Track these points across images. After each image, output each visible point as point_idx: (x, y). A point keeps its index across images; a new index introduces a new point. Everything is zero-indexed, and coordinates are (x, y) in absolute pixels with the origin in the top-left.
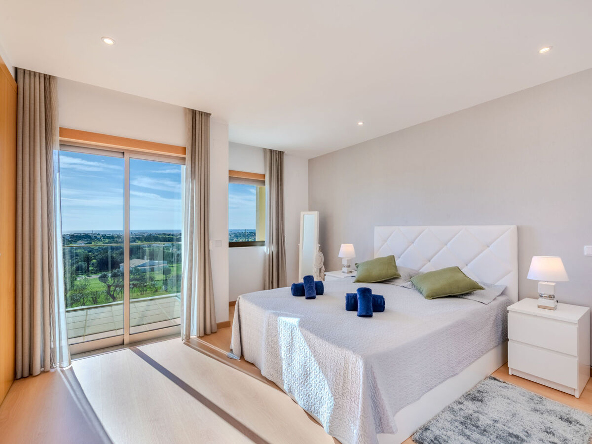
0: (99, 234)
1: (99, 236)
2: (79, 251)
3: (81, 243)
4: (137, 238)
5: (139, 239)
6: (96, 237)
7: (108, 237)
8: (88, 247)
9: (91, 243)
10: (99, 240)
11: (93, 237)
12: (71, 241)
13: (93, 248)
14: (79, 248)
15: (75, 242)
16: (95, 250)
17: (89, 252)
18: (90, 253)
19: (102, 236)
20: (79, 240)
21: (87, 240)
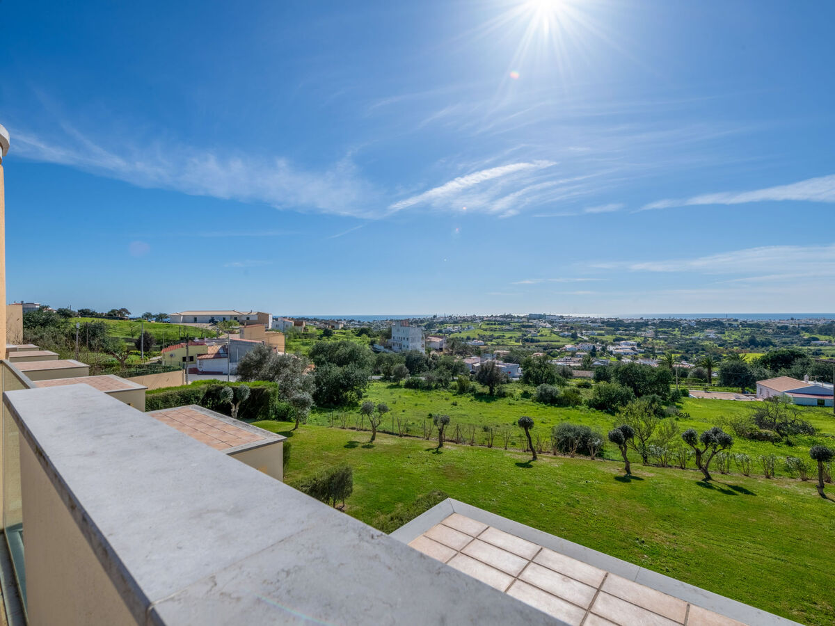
0: (736, 320)
1: (735, 324)
2: (707, 343)
3: (711, 333)
4: (803, 329)
5: (807, 330)
6: (730, 325)
7: (750, 326)
8: (720, 339)
9: (724, 333)
10: (736, 328)
11: (727, 325)
12: (697, 328)
13: (726, 341)
14: (707, 338)
15: (702, 330)
16: (730, 343)
17: (720, 346)
18: (722, 348)
19: (741, 324)
20: (707, 327)
21: (717, 329)
